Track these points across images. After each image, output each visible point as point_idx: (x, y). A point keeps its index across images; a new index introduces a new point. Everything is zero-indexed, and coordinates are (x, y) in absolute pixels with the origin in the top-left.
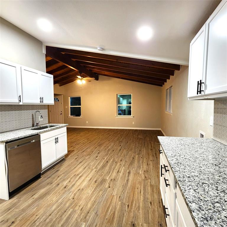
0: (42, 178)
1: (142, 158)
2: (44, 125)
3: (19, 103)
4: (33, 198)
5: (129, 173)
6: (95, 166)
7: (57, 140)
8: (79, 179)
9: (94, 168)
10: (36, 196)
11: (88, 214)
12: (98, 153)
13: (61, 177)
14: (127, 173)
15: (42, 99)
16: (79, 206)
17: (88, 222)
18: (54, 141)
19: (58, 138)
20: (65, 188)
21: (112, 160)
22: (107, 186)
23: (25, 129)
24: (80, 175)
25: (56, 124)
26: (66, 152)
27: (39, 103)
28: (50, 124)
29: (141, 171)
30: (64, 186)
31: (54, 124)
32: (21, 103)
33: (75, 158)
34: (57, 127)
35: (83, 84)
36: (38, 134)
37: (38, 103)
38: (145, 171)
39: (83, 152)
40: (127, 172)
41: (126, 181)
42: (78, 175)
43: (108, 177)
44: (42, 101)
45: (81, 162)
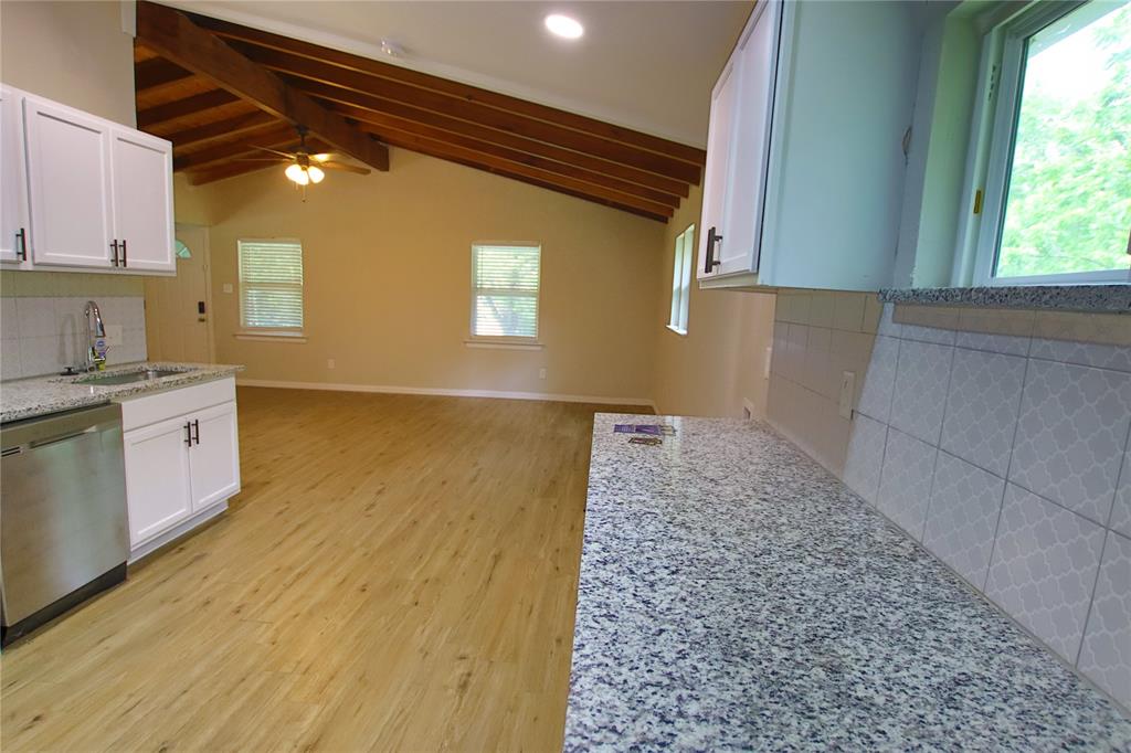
0: (133, 582)
1: (555, 507)
2: (129, 367)
3: (18, 263)
4: (107, 648)
5: (497, 558)
6: (363, 538)
7: (192, 434)
8: (295, 581)
9: (358, 543)
10: (114, 643)
11: (332, 683)
12: (379, 492)
13: (215, 579)
14: (489, 557)
15: (120, 249)
16: (299, 663)
17: (328, 702)
18: (183, 435)
19: (196, 424)
20: (238, 612)
21: (433, 517)
22: (408, 600)
23: (45, 380)
24: (297, 571)
25: (188, 366)
26: (233, 485)
27: (110, 264)
28: (159, 365)
29: (542, 550)
30: (234, 606)
31: (179, 366)
32: (27, 265)
33: (277, 511)
34: (192, 374)
35: (311, 182)
36: (107, 403)
37: (103, 265)
38: (558, 550)
39: (313, 487)
40: (492, 553)
41: (481, 582)
42: (291, 569)
43: (415, 573)
44: (120, 257)
45: (299, 527)
